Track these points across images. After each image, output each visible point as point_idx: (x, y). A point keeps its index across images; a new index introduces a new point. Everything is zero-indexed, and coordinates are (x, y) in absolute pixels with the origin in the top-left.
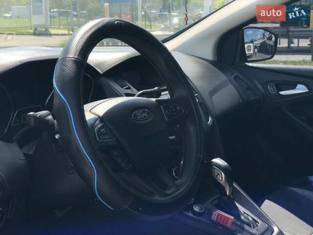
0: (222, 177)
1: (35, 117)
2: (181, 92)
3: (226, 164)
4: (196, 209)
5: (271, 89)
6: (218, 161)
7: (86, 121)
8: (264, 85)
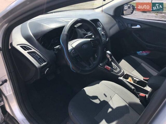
0: (109, 56)
1: (56, 48)
2: (98, 37)
3: (110, 53)
4: (101, 65)
5: (129, 25)
6: (108, 52)
7: (68, 50)
8: (127, 24)
